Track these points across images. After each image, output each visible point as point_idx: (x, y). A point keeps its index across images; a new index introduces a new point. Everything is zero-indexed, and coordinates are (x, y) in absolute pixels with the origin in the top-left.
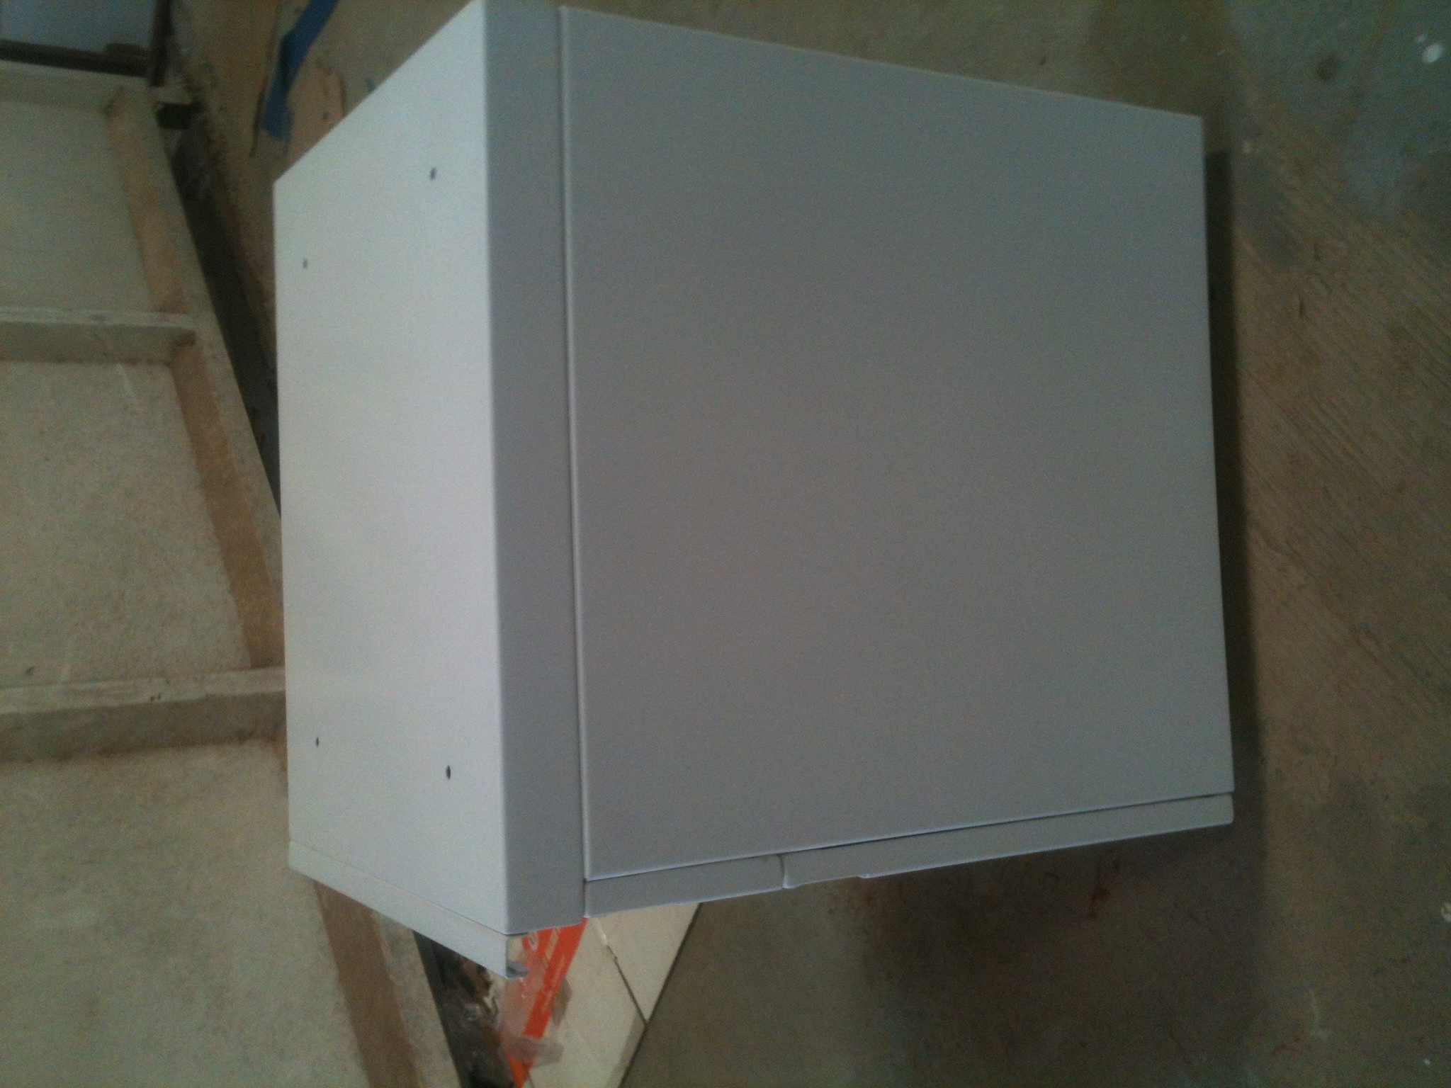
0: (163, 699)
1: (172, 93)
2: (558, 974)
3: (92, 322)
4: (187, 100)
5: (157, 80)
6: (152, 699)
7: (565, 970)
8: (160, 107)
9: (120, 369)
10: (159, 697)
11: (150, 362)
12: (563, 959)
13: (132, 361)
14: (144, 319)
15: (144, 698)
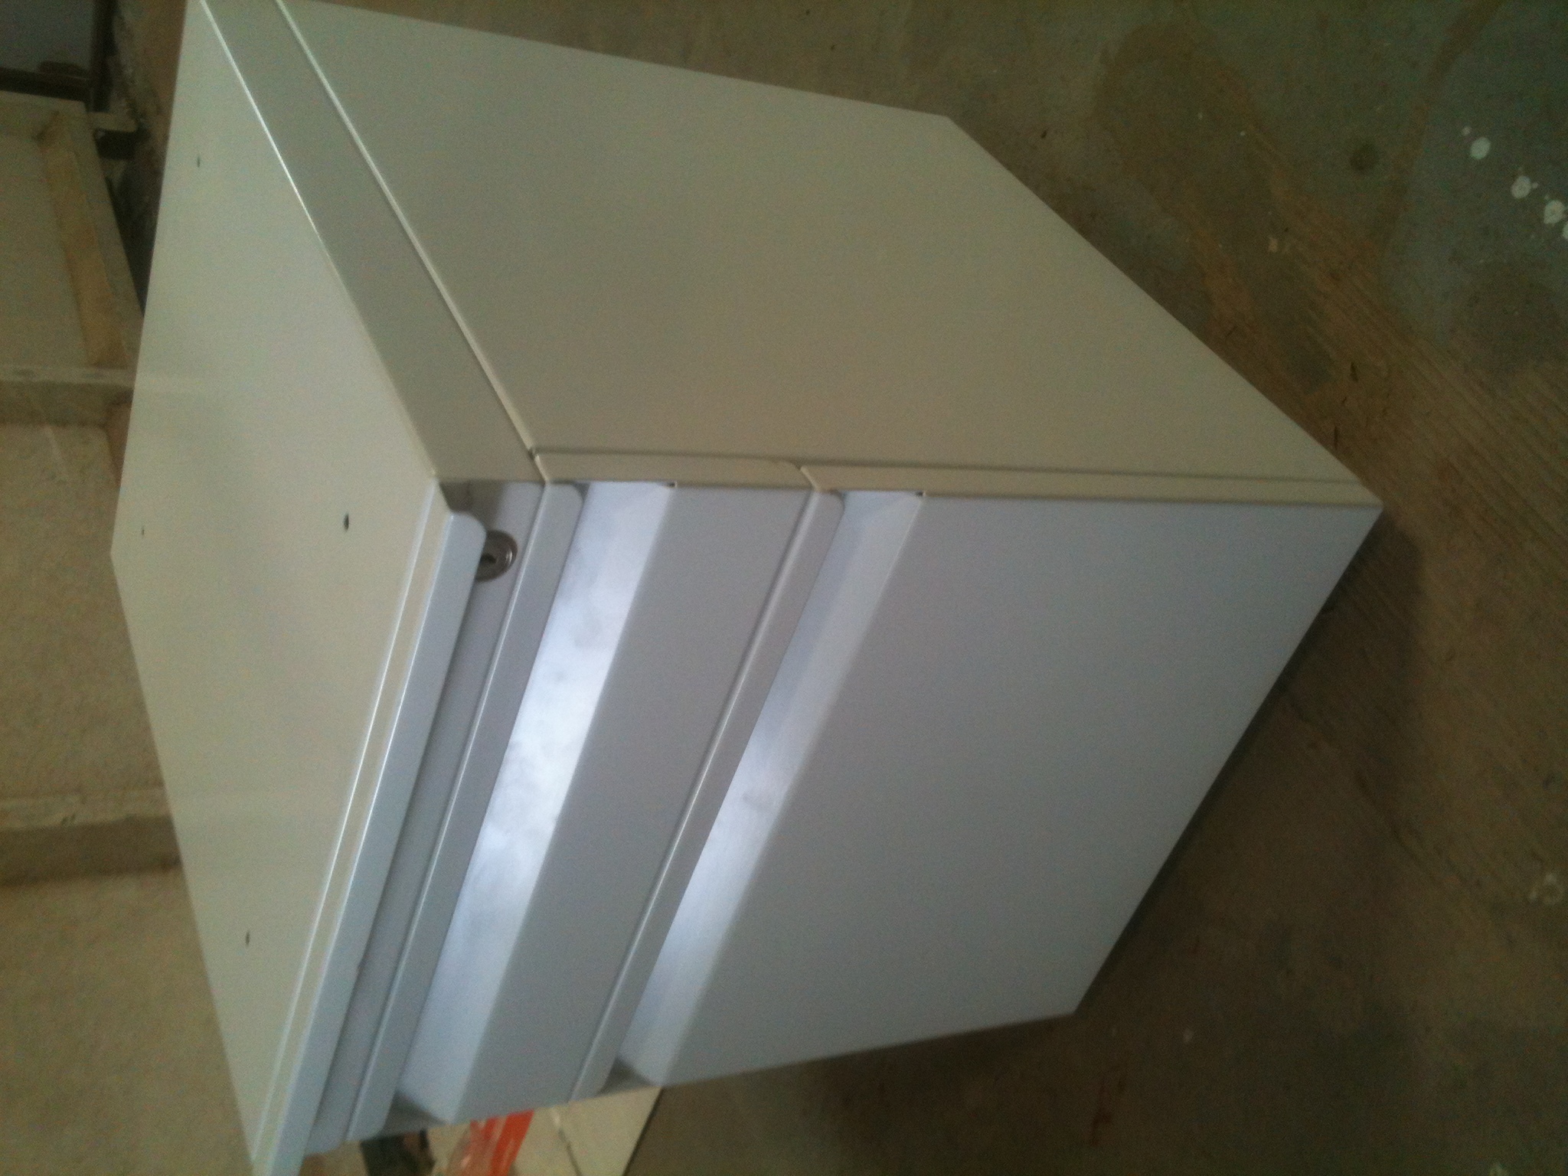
0: (76, 822)
1: (114, 120)
2: (507, 1155)
3: (20, 379)
4: (131, 127)
5: (99, 103)
6: (65, 820)
7: (514, 1154)
8: (101, 134)
9: (48, 432)
10: (73, 817)
11: (83, 423)
12: (512, 1142)
13: (62, 422)
14: (76, 374)
15: (55, 819)
